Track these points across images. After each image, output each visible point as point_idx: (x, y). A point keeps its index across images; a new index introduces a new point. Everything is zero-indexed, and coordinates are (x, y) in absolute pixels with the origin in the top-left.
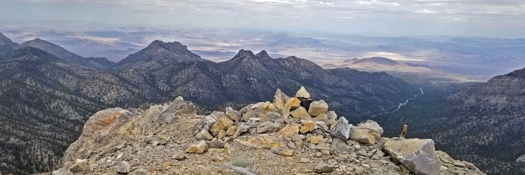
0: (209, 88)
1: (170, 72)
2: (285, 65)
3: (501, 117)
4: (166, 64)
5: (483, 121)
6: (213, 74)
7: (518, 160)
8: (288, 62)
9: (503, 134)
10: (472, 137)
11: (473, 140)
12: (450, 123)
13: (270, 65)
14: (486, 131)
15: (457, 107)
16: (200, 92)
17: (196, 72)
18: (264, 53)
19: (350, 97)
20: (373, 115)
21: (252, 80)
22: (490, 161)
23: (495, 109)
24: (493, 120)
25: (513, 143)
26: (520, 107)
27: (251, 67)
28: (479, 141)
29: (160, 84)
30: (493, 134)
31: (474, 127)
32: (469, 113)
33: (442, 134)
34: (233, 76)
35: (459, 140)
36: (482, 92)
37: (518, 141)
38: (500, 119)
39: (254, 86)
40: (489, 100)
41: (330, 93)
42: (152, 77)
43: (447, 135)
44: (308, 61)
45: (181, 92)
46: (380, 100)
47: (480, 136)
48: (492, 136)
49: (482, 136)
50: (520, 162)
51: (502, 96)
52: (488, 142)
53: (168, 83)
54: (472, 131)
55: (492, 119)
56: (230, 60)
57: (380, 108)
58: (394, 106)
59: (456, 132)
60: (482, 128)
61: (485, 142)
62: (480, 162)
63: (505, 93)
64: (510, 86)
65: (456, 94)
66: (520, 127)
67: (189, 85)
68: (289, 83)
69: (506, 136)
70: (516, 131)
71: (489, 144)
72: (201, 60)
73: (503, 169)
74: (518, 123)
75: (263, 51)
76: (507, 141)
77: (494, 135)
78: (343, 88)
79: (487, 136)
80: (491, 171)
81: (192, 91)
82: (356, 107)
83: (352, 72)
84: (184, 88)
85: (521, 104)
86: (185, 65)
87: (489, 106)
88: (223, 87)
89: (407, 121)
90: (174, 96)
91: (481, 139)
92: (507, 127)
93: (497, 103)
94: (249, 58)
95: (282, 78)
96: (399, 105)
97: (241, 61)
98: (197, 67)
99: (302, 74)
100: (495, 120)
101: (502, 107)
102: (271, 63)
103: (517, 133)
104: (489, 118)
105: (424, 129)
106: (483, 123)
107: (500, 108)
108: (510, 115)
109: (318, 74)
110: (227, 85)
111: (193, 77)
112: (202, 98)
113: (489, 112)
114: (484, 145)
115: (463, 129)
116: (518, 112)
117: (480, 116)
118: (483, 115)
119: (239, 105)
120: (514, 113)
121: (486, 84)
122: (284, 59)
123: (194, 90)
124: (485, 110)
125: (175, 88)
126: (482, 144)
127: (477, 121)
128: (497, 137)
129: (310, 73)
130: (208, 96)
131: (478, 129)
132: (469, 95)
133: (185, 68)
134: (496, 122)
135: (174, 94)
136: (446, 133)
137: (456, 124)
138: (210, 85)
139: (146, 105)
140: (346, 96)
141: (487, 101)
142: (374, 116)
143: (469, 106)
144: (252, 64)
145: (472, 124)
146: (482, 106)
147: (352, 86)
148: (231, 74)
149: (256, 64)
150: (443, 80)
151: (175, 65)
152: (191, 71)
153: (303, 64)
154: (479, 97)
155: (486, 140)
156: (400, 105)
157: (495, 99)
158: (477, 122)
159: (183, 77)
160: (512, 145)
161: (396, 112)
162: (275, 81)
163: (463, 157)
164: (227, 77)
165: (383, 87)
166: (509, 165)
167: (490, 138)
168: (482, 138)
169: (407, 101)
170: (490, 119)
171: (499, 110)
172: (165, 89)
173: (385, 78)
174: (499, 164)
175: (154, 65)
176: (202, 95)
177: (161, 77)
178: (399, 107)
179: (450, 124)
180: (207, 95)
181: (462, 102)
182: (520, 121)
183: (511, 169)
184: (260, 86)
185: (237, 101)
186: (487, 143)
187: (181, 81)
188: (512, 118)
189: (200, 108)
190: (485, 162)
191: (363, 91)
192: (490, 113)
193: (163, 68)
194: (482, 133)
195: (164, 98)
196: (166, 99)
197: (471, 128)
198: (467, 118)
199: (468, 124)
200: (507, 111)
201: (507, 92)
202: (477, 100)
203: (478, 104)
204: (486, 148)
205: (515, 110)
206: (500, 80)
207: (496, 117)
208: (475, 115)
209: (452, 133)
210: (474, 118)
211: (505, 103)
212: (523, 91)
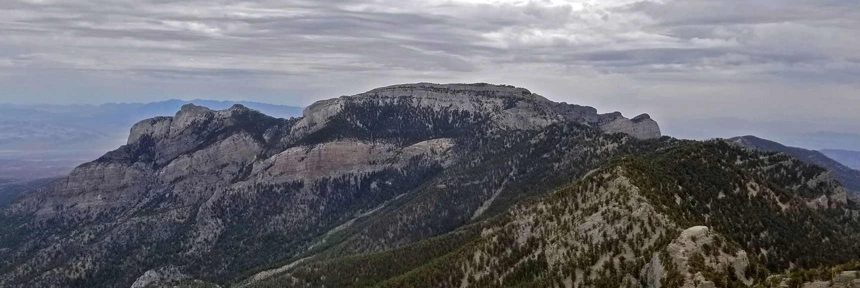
3: (99, 228)
5: (72, 240)
7: (133, 287)
9: (106, 254)
10: (58, 269)
11: (60, 274)
12: (16, 255)
14: (80, 255)
15: (26, 226)
23: (88, 217)
24: (87, 235)
25: (123, 263)
26: (123, 207)
28: (70, 273)
30: (90, 257)
31: (59, 252)
32: (47, 231)
35: (37, 281)
36: (64, 193)
37: (129, 258)
38: (98, 231)
40: (76, 204)
43: (14, 276)
47: (71, 265)
48: (89, 260)
49: (74, 264)
51: (94, 195)
52: (85, 271)
54: (57, 260)
55: (85, 233)
59: (30, 268)
60: (72, 252)
61: (80, 272)
63: (98, 189)
64: (104, 177)
65: (20, 204)
66: (128, 237)
69: (110, 256)
70: (123, 243)
71: (86, 275)
74: (125, 231)
76: (114, 263)
77: (92, 258)
79: (82, 262)
85: (125, 201)
87: (77, 213)
91: (73, 269)
92: (110, 241)
93: (89, 207)
100: (90, 234)
101: (98, 212)
103: (125, 246)
104: (80, 233)
106: (71, 243)
107: (95, 214)
108: (111, 221)
113: (80, 223)
114: (80, 278)
115: (41, 260)
116: (122, 214)
117: (65, 232)
118: (70, 230)
120: (117, 217)
121: (67, 179)
124: (73, 220)
126: (76, 277)
128: (97, 260)
131: (65, 254)
132: (42, 201)
134: (93, 236)
136: (13, 275)
137: (28, 255)
141: (73, 206)
143: (45, 220)
145: (55, 248)
146: (66, 216)
154: (60, 202)
155: (82, 268)
157: (85, 201)
158: (62, 243)
160: (122, 267)
167: (87, 265)
168: (74, 267)
170: (83, 234)
171: (94, 217)
179: (17, 257)
181: (32, 216)
182: (127, 228)
186: (83, 276)
188: (115, 226)
192: (82, 224)
194: (74, 260)
197: (53, 255)
198: (44, 240)
199: (49, 249)
200: (106, 216)
201: (101, 187)
202: (57, 208)
203: (60, 213)
204: (84, 281)
205: (116, 213)
206: (88, 170)
207: (91, 229)
208: (57, 233)
209: (23, 272)
210: (56, 238)
211: (101, 204)
212: (124, 181)
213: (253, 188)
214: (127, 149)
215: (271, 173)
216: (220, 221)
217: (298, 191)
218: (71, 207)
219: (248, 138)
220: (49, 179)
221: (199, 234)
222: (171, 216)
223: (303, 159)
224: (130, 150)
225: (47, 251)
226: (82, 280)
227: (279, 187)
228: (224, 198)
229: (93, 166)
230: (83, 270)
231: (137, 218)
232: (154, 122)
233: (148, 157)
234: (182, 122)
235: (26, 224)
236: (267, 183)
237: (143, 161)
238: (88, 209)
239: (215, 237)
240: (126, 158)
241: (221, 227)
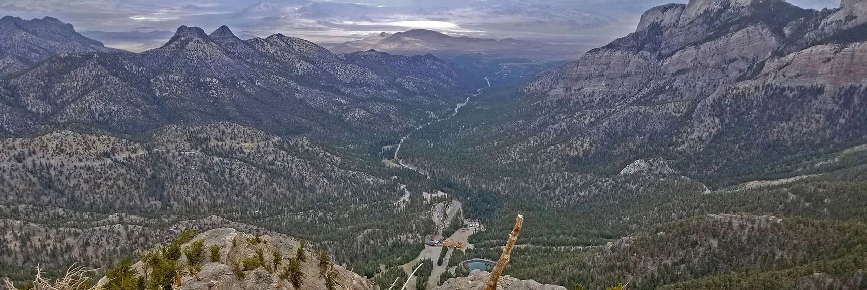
0: (130, 103)
1: (47, 78)
2: (267, 51)
3: (600, 113)
4: (35, 61)
5: (575, 121)
6: (134, 75)
7: (622, 172)
8: (271, 45)
9: (602, 138)
10: (561, 145)
11: (562, 150)
12: (529, 128)
13: (239, 52)
14: (580, 135)
15: (540, 103)
16: (114, 110)
17: (99, 74)
18: (224, 29)
19: (382, 100)
20: (418, 127)
21: (209, 82)
22: (586, 177)
24: (589, 118)
25: (616, 149)
26: (624, 94)
27: (203, 58)
28: (570, 150)
29: (29, 101)
30: (588, 138)
31: (563, 130)
32: (556, 110)
33: (520, 145)
34: (173, 76)
35: (543, 153)
36: (573, 76)
37: (622, 144)
38: (598, 115)
39: (214, 91)
40: (582, 87)
41: (349, 95)
42: (10, 90)
44: (306, 41)
45: (75, 114)
46: (427, 102)
47: (572, 143)
48: (587, 141)
49: (574, 142)
50: (625, 175)
51: (599, 81)
52: (582, 151)
53: (44, 97)
54: (562, 137)
55: (587, 115)
56: (163, 47)
57: (428, 115)
58: (449, 109)
59: (539, 141)
60: (574, 132)
61: (579, 151)
62: (573, 181)
63: (603, 75)
64: (610, 64)
65: (537, 83)
66: (624, 125)
67: (89, 98)
68: (277, 82)
69: (606, 139)
70: (619, 130)
71: (584, 153)
72: (104, 51)
73: (603, 187)
74: (622, 118)
75: (222, 27)
76: (608, 147)
77: (590, 140)
78: (369, 85)
79: (581, 142)
80: (587, 193)
81: (96, 109)
82: (391, 116)
83: (382, 57)
84: (80, 106)
85: (626, 89)
86: (73, 62)
87: (582, 96)
88: (155, 98)
89: (469, 131)
90: (63, 121)
91: (573, 147)
92: (607, 126)
93: (593, 92)
94: (198, 42)
95: (264, 75)
96: (456, 107)
97: (183, 46)
98: (100, 63)
99: (298, 66)
100: (591, 117)
101: (600, 97)
102: (240, 48)
103: (620, 133)
104: (582, 115)
105: (495, 141)
106: (574, 124)
107: (598, 99)
108: (611, 107)
109: (324, 64)
110: (164, 94)
111: (95, 84)
112: (118, 122)
113: (583, 106)
114: (577, 156)
115: (548, 135)
116: (622, 102)
117: (570, 113)
118: (575, 111)
119: (190, 128)
120: (617, 104)
121: (578, 63)
122: (262, 39)
123: (100, 107)
124: (578, 103)
125: (62, 108)
126: (574, 154)
127: (567, 120)
128: (594, 142)
129: (312, 62)
130: (130, 116)
131: (568, 133)
132: (555, 82)
133: (76, 68)
134: (593, 120)
135: (61, 119)
136: (526, 144)
137: (539, 129)
138: (130, 96)
139: (7, 143)
140: (375, 99)
141: (579, 89)
142: (421, 127)
143: (555, 100)
144: (205, 53)
145: (560, 126)
146: (573, 97)
147: (382, 82)
148: (169, 72)
149: (212, 51)
150: (518, 61)
151: (54, 62)
152: (88, 72)
153: (297, 47)
154: (569, 85)
155: (580, 147)
156: (458, 107)
157: (591, 85)
158: (567, 122)
159: (75, 85)
161: (452, 118)
162: (252, 80)
163: (550, 177)
164: (161, 78)
165: (431, 80)
166: (611, 180)
167: (585, 146)
168: (574, 146)
169: (468, 99)
170: (585, 117)
171: (597, 101)
172: (41, 109)
173: (433, 64)
174: (597, 181)
175: (10, 65)
176: (118, 116)
177: (29, 89)
178: (456, 110)
179: (530, 130)
180: (127, 116)
181: (545, 94)
182: (624, 115)
183: (614, 187)
184: (225, 92)
185: (187, 122)
186: (581, 153)
187: (71, 93)
188: (614, 112)
189: (118, 139)
190: (579, 180)
191: (400, 87)
192: (585, 107)
193: (31, 70)
194: (575, 139)
195: (43, 127)
196: (47, 129)
197: (559, 132)
198: (553, 117)
199: (555, 127)
200: (608, 101)
201: (606, 73)
202: (567, 90)
203: (568, 94)
204: (580, 159)
205: (617, 100)
206: (597, 56)
207: (592, 112)
208: (564, 113)
209: (534, 143)
210: (562, 117)
211: (604, 90)
212: (627, 69)
213: (761, 89)
214: (635, 36)
215: (786, 74)
216: (717, 120)
217: (816, 98)
218: (578, 89)
219: (765, 31)
220: (562, 62)
221: (694, 131)
222: (668, 109)
223: (829, 60)
224: (637, 37)
225: (553, 127)
226: (580, 158)
227: (792, 90)
228: (726, 96)
229: (602, 52)
230: (581, 149)
231: (635, 107)
232: (665, 9)
233: (654, 46)
234: (695, 10)
235: (540, 101)
236: (778, 84)
237: (649, 50)
238: (592, 94)
239: (710, 136)
240: (633, 46)
241: (717, 127)
